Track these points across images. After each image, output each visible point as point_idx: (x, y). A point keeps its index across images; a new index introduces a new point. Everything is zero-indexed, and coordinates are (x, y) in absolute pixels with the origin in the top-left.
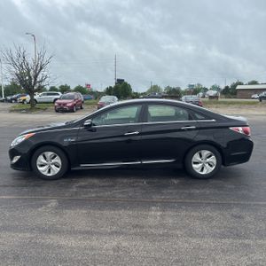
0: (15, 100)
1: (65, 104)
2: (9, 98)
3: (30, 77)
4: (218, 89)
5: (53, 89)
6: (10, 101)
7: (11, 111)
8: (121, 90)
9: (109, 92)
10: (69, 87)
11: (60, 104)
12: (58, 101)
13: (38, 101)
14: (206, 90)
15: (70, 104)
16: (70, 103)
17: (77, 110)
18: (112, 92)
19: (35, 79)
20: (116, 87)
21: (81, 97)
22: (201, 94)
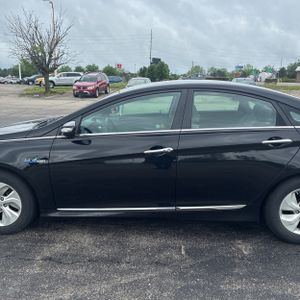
0: (33, 81)
1: (85, 88)
2: (26, 79)
3: (44, 53)
4: (273, 71)
5: (79, 69)
6: (27, 83)
7: (22, 95)
8: (157, 70)
9: (143, 73)
10: (97, 68)
11: (79, 87)
12: (78, 83)
13: (56, 83)
14: (257, 72)
15: (91, 88)
16: (91, 86)
17: (100, 94)
18: (146, 73)
19: (51, 56)
20: (151, 68)
21: (107, 79)
22: (252, 77)
